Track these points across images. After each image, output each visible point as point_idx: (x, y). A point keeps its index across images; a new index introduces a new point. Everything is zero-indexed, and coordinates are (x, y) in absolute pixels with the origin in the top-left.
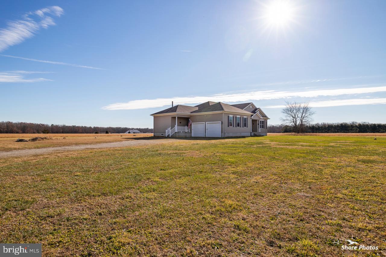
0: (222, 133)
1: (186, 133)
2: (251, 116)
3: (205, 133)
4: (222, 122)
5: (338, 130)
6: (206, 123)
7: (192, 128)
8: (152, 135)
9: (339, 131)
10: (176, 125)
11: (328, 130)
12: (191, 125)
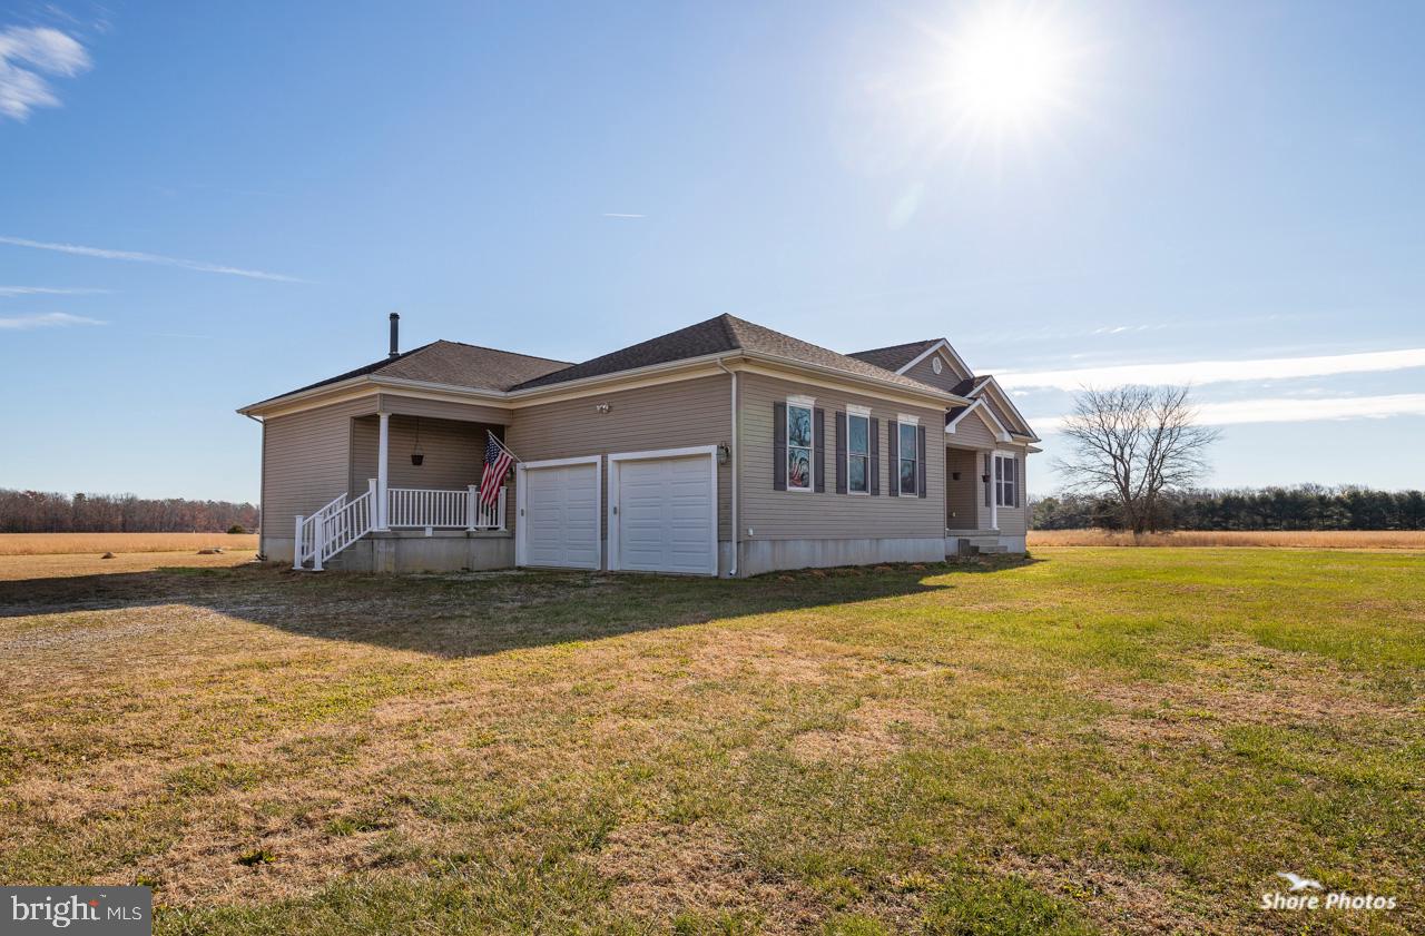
0: (723, 539)
1: (469, 536)
2: (949, 418)
3: (604, 537)
4: (725, 451)
5: (1265, 517)
6: (612, 457)
7: (521, 504)
8: (243, 549)
9: (1269, 521)
10: (375, 475)
11: (1222, 517)
12: (509, 478)
